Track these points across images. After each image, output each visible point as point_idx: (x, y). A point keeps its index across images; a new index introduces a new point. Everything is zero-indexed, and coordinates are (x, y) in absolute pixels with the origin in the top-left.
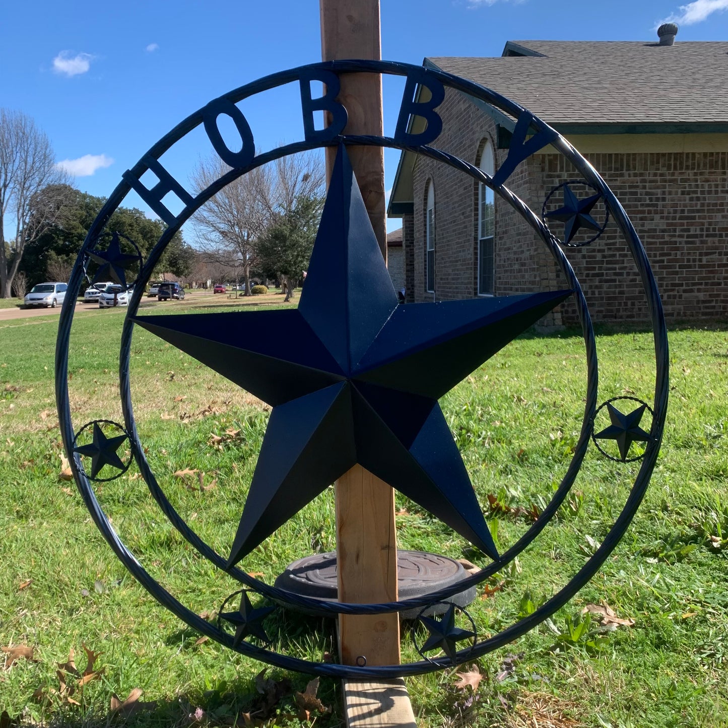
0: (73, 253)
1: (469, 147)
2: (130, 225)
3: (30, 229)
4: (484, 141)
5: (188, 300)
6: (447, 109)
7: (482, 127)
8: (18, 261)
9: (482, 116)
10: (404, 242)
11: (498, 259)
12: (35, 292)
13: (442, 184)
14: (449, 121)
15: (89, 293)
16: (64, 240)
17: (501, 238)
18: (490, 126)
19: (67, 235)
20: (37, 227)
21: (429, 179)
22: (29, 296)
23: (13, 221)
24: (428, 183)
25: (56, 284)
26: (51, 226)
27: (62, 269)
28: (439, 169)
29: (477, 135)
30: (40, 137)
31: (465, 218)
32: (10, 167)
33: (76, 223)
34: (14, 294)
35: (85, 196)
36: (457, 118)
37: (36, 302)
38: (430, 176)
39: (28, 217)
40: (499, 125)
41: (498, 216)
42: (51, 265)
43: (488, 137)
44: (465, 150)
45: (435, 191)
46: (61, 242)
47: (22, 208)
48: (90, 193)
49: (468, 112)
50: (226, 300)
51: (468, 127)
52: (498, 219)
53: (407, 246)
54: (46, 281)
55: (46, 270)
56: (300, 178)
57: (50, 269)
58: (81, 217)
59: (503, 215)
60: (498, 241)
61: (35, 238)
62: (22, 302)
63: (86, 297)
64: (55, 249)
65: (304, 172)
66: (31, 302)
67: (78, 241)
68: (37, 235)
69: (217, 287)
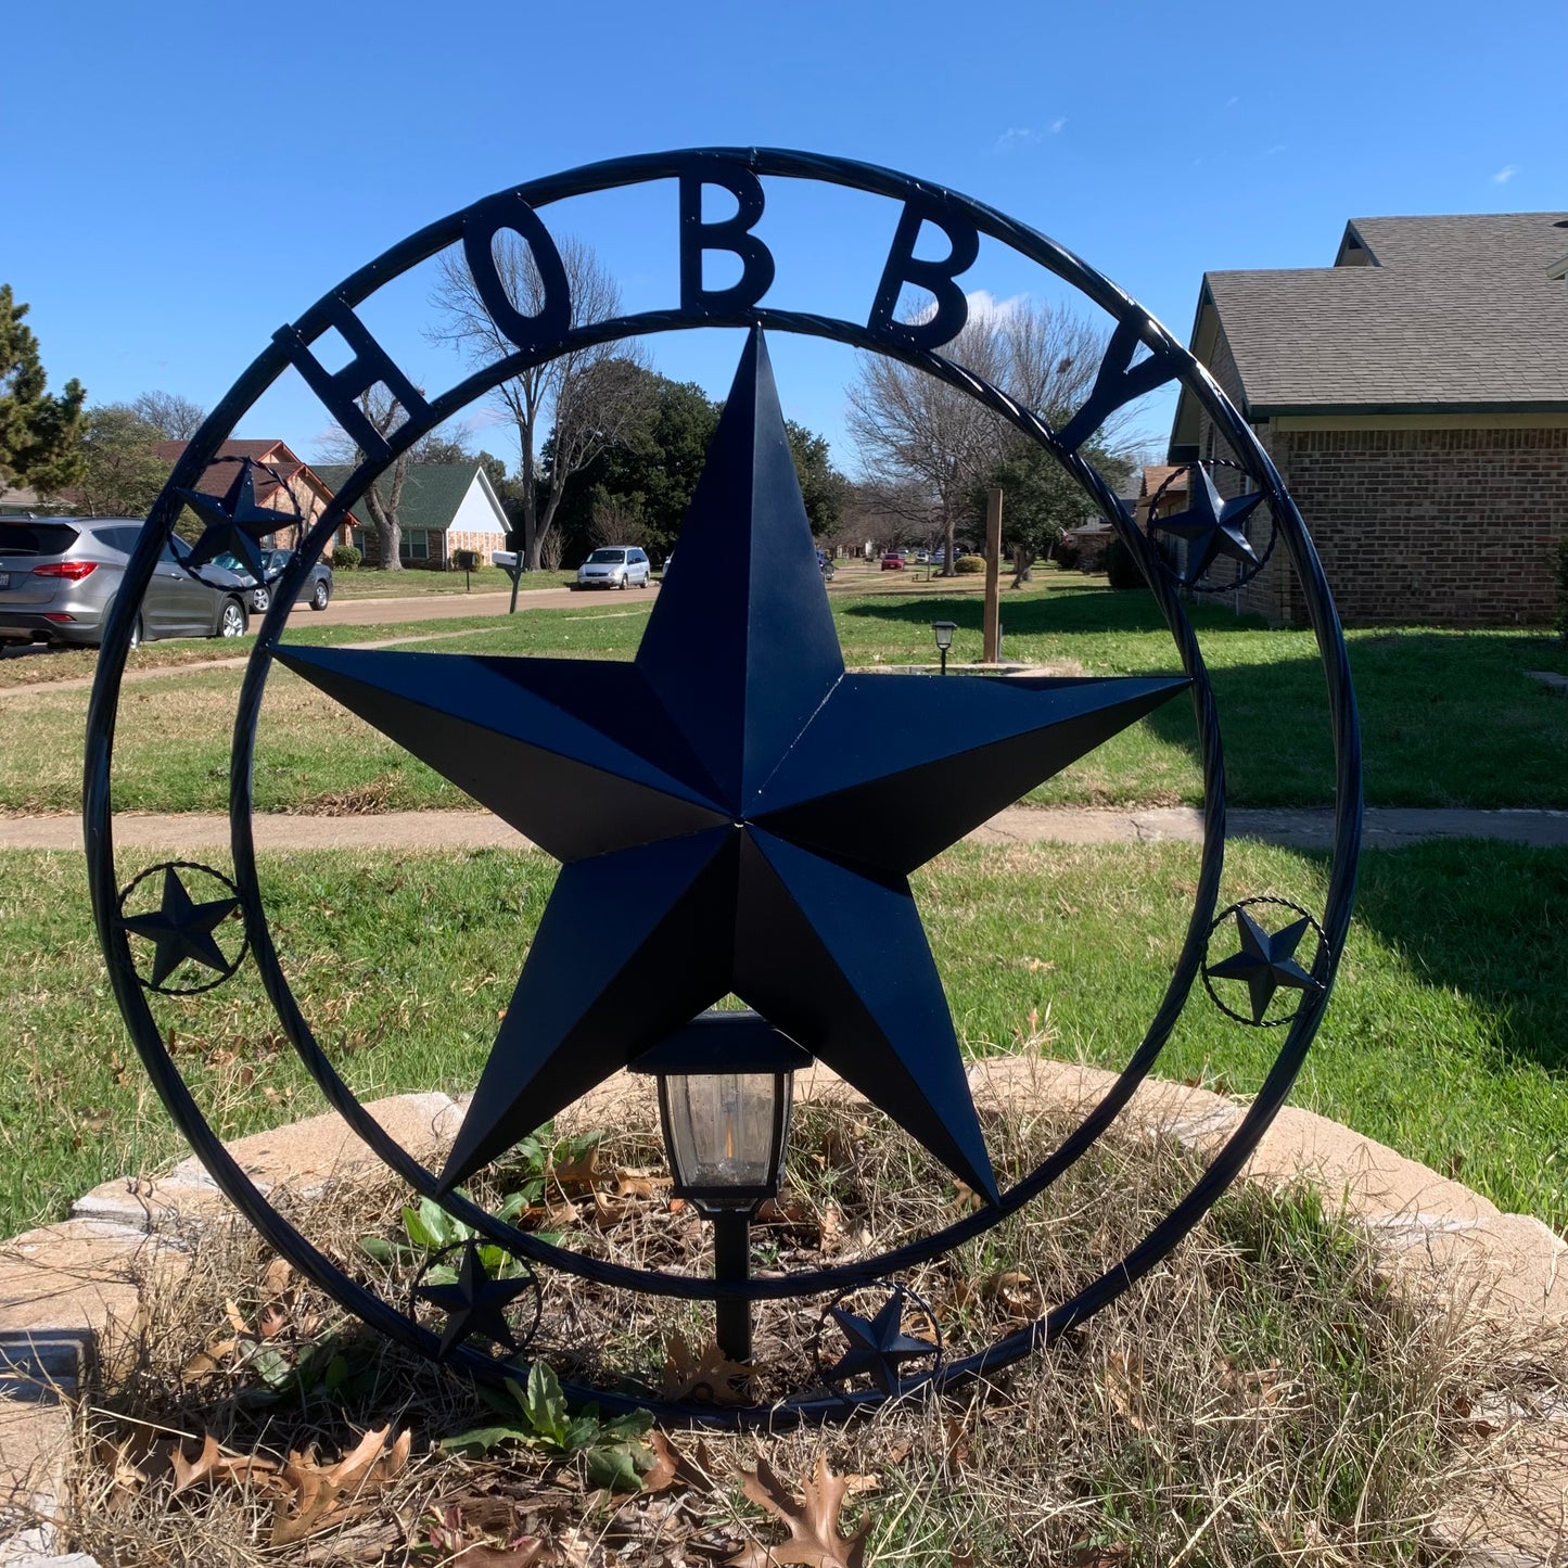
0: (638, 490)
5: (840, 582)
8: (555, 506)
12: (592, 562)
16: (624, 466)
19: (627, 457)
22: (584, 569)
25: (625, 549)
26: (609, 442)
33: (644, 434)
35: (659, 381)
37: (595, 580)
42: (599, 510)
48: (667, 376)
50: (908, 583)
54: (610, 542)
56: (1055, 366)
57: (597, 519)
58: (654, 422)
61: (582, 461)
62: (575, 579)
64: (607, 484)
66: (590, 579)
67: (646, 468)
69: (888, 557)
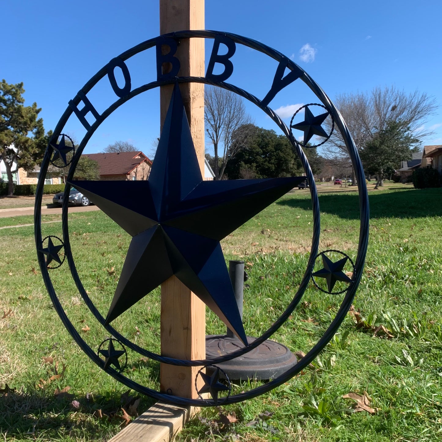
0: (253, 163)
2: (286, 145)
3: (231, 150)
8: (224, 168)
16: (249, 156)
19: (251, 152)
20: (234, 148)
23: (223, 146)
26: (242, 148)
30: (238, 98)
32: (222, 116)
33: (255, 146)
35: (261, 130)
39: (230, 144)
42: (242, 170)
46: (247, 157)
47: (227, 138)
48: (264, 128)
55: (239, 173)
56: (390, 108)
57: (241, 172)
58: (259, 142)
61: (233, 155)
64: (244, 161)
65: (393, 105)
67: (256, 156)
68: (234, 153)
69: (336, 181)
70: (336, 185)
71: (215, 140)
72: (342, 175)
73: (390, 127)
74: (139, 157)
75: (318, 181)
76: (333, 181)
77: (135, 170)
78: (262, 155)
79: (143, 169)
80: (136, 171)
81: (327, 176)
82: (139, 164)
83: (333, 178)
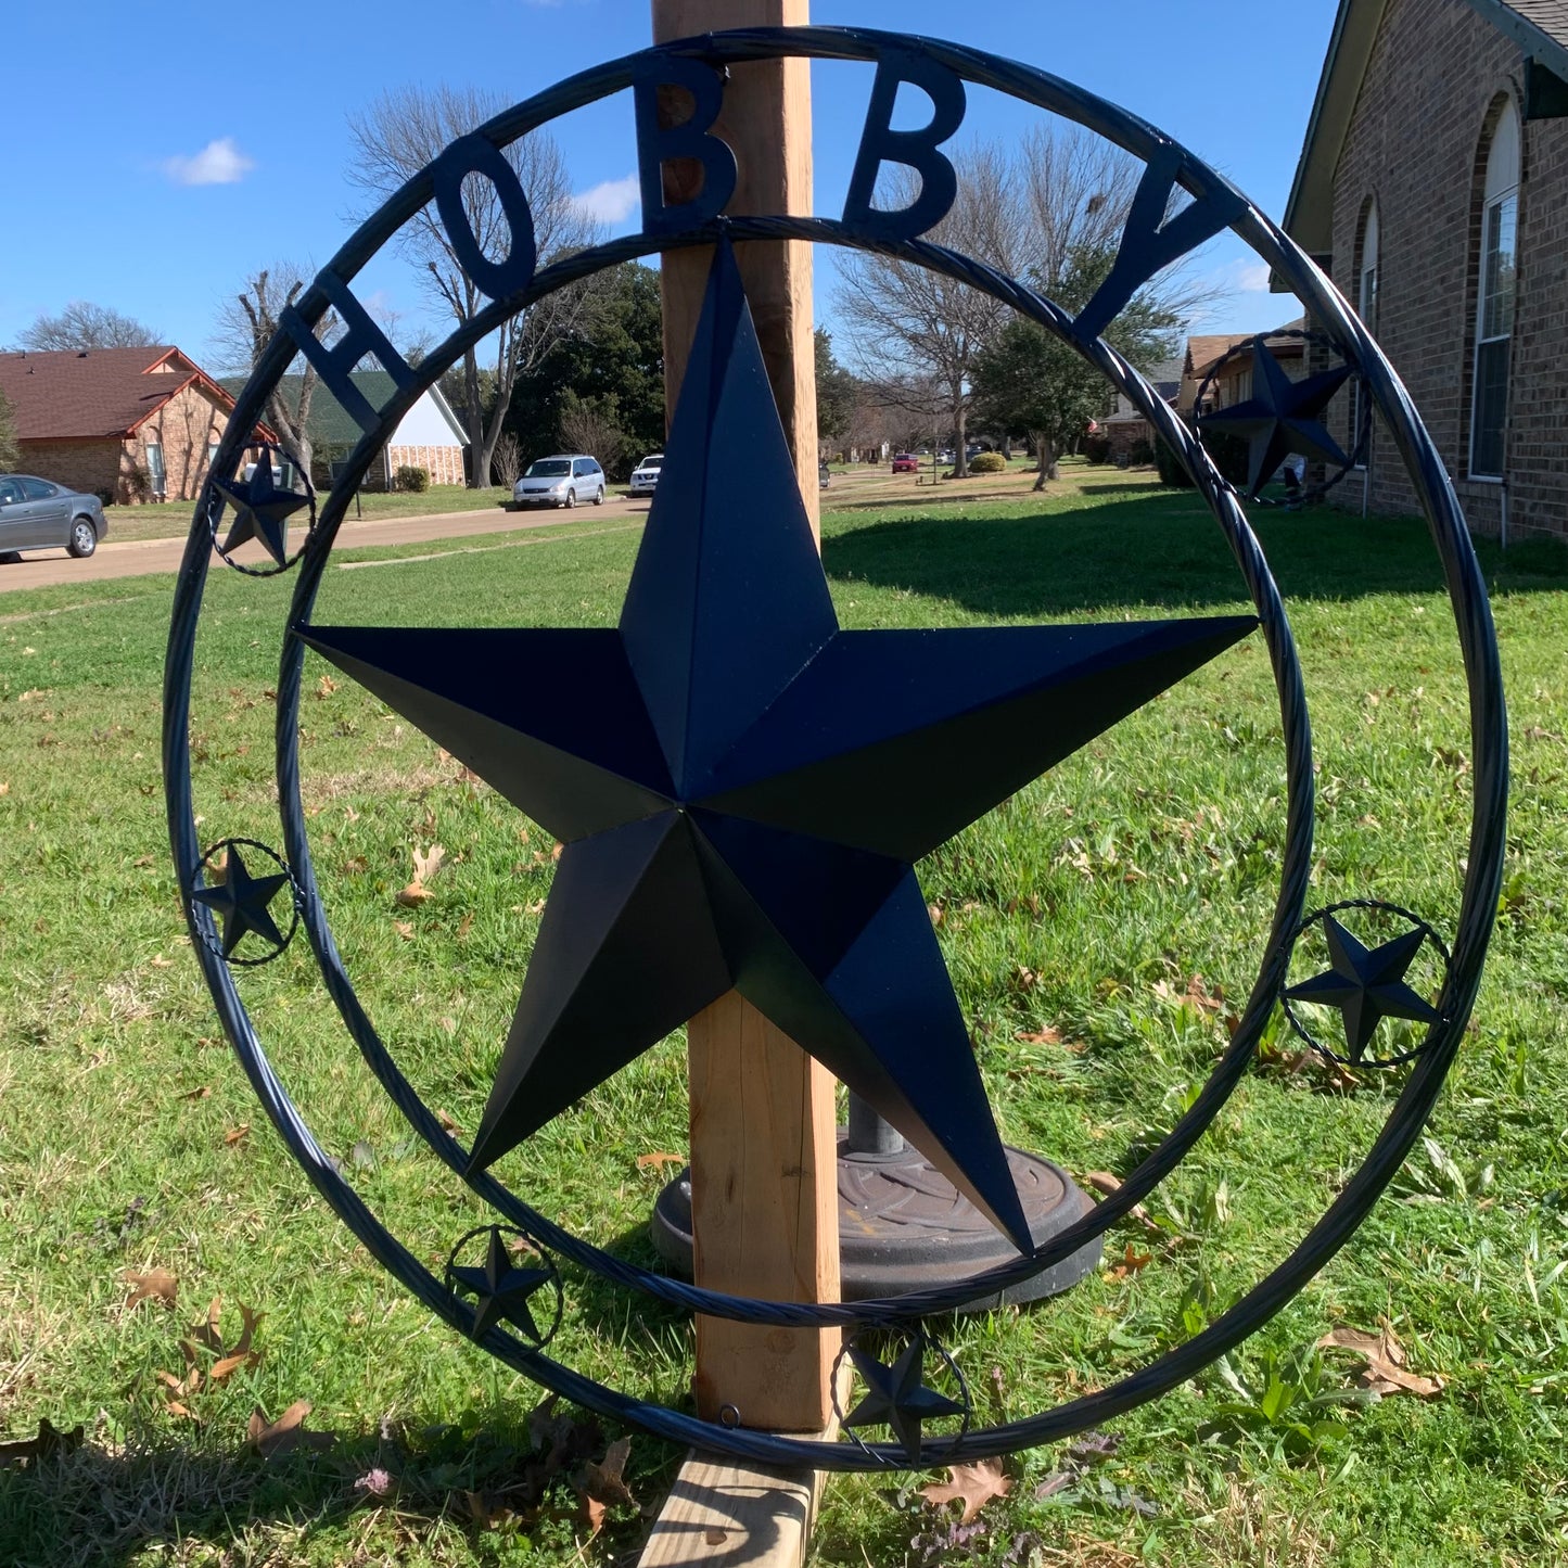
0: (609, 391)
1: (1465, 115)
3: (527, 340)
4: (1500, 99)
6: (1418, 24)
7: (1496, 65)
8: (504, 411)
9: (1495, 39)
10: (1307, 350)
11: (1518, 390)
12: (533, 475)
13: (1396, 209)
14: (1421, 53)
15: (640, 477)
16: (593, 366)
17: (1527, 341)
18: (1514, 64)
19: (600, 354)
20: (538, 338)
21: (1368, 198)
22: (523, 484)
24: (1365, 209)
25: (573, 459)
26: (566, 336)
27: (589, 426)
28: (1392, 172)
29: (1482, 87)
30: (546, 146)
31: (1446, 290)
32: (486, 215)
33: (614, 328)
34: (496, 480)
35: (635, 269)
36: (1440, 44)
37: (534, 497)
38: (1372, 191)
39: (522, 320)
40: (1531, 58)
41: (1523, 285)
42: (568, 418)
43: (1509, 88)
44: (1455, 123)
45: (1380, 226)
46: (586, 370)
49: (1465, 30)
50: (912, 488)
51: (1464, 67)
52: (1523, 293)
53: (1313, 359)
54: (557, 452)
55: (558, 430)
56: (1083, 204)
57: (564, 424)
58: (626, 314)
59: (1535, 284)
60: (1521, 348)
61: (534, 361)
62: (509, 497)
63: (634, 485)
64: (575, 387)
65: (1093, 190)
66: (527, 496)
67: (619, 365)
68: (538, 355)
69: (900, 459)
70: (898, 474)
71: (464, 304)
72: (915, 437)
73: (1083, 272)
74: (169, 369)
75: (837, 460)
76: (887, 458)
77: (154, 419)
78: (639, 361)
79: (188, 416)
80: (161, 423)
81: (864, 442)
82: (171, 395)
83: (885, 449)
